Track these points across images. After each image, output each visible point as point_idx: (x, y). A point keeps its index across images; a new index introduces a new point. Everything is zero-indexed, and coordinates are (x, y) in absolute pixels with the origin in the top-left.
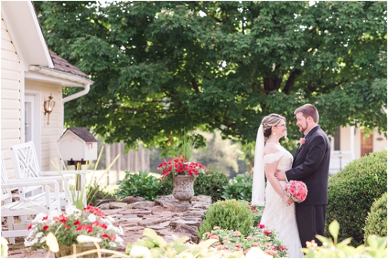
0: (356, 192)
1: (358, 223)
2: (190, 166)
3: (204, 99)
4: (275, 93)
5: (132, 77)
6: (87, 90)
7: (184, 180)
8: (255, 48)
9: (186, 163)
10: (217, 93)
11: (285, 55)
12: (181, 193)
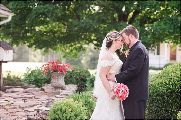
0: (169, 90)
1: (171, 113)
2: (62, 67)
4: (122, 23)
5: (39, 12)
6: (10, 19)
7: (58, 75)
9: (59, 65)
10: (88, 22)
12: (56, 84)
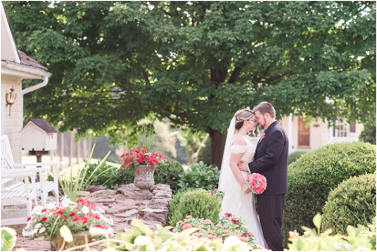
0: (311, 182)
1: (314, 211)
2: (151, 157)
3: (157, 90)
4: (225, 84)
5: (87, 69)
6: (45, 83)
7: (145, 170)
8: (206, 41)
9: (147, 154)
10: (169, 84)
11: (234, 48)
12: (142, 182)
